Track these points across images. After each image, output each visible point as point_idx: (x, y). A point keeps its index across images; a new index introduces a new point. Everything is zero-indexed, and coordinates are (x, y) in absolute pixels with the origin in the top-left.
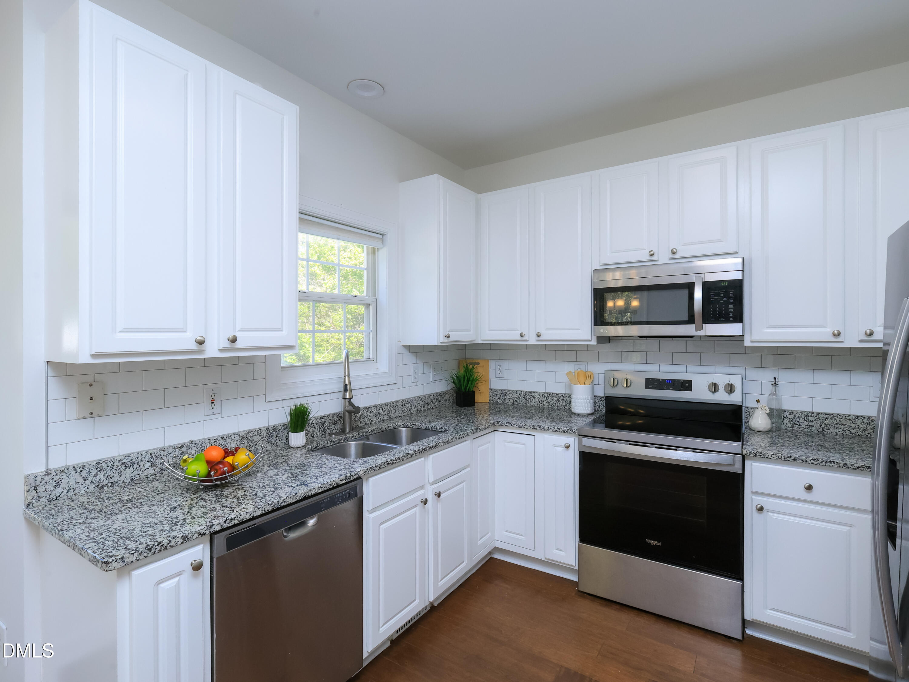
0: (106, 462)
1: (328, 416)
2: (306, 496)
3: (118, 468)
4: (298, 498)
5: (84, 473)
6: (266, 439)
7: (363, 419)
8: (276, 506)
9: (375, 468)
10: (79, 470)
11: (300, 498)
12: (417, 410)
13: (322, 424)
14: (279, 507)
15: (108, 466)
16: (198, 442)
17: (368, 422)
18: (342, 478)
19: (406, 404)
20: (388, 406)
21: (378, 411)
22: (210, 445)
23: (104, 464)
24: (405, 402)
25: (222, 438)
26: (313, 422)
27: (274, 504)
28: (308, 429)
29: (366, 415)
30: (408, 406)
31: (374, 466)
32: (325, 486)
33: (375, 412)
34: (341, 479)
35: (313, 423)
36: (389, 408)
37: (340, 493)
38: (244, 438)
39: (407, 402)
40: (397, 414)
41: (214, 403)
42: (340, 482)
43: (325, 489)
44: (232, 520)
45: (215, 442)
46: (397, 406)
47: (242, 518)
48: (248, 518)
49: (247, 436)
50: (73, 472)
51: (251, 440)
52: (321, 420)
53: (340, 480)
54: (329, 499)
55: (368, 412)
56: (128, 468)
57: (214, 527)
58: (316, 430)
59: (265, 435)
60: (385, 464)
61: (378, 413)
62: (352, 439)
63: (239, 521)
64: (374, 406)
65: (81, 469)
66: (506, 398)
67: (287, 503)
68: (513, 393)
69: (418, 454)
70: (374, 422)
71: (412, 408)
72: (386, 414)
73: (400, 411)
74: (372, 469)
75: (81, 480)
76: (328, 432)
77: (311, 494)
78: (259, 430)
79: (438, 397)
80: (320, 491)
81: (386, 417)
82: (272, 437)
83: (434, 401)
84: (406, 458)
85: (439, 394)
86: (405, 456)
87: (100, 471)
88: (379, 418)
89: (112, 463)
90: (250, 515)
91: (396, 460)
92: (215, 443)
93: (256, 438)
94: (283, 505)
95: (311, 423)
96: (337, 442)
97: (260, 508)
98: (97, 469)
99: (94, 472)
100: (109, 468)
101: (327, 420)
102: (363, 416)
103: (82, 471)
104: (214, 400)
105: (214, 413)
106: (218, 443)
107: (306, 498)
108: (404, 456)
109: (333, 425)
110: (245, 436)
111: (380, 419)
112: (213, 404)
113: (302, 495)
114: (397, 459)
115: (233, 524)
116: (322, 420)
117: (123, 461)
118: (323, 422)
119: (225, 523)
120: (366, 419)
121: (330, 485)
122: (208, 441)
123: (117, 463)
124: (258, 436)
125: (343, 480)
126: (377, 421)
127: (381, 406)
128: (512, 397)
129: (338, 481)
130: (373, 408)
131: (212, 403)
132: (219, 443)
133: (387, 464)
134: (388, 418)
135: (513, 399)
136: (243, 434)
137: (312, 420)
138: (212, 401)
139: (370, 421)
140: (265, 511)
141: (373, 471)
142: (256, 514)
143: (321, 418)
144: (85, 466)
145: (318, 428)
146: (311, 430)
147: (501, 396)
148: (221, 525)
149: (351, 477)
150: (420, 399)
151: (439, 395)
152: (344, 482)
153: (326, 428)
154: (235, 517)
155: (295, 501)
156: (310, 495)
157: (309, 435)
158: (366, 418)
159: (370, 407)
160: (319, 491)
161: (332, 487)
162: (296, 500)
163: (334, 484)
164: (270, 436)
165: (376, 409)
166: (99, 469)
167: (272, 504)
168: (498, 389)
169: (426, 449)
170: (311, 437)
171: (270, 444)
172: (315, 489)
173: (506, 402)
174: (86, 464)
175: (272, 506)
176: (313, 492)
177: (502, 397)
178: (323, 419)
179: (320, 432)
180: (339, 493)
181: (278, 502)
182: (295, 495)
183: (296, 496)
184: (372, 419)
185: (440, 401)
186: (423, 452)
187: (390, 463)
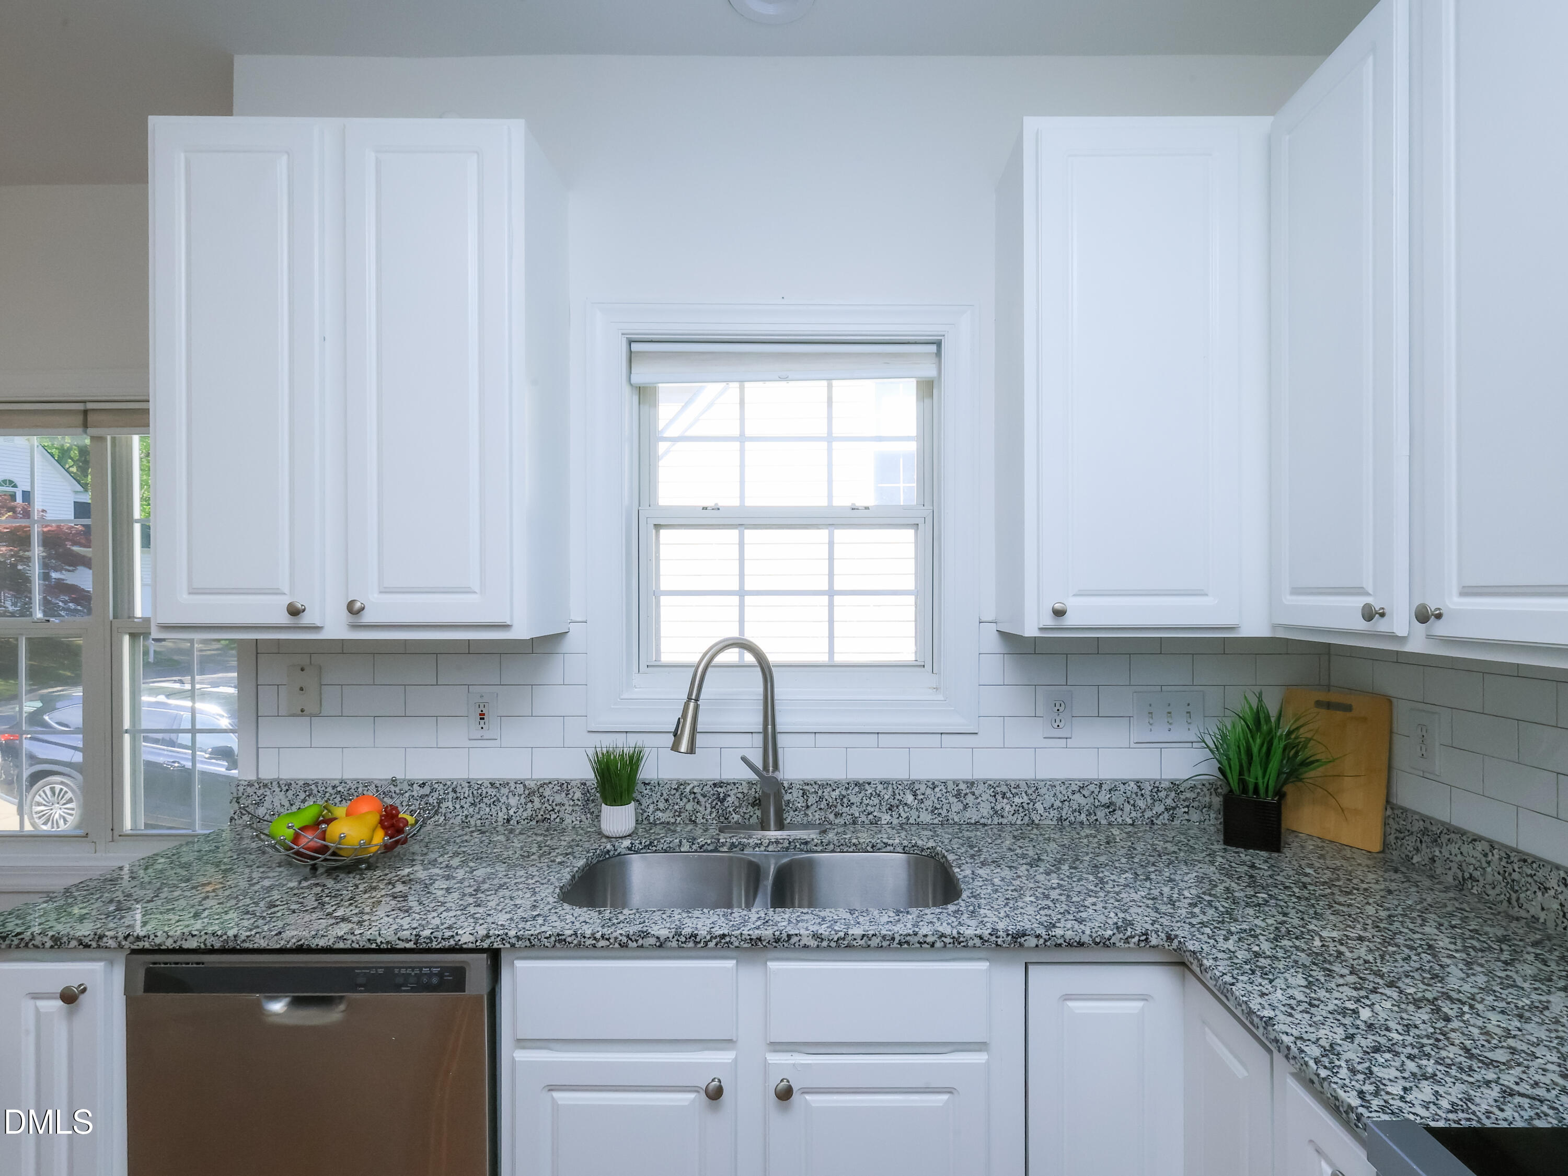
0: (316, 784)
1: (734, 784)
2: (302, 945)
3: (331, 798)
4: (282, 943)
5: (290, 793)
6: (579, 803)
7: (844, 810)
8: (231, 945)
9: (513, 941)
10: (284, 789)
11: (288, 946)
12: (1060, 819)
13: (718, 798)
14: (238, 947)
15: (319, 792)
16: (449, 783)
17: (863, 818)
18: (406, 934)
19: (1008, 795)
20: (937, 790)
21: (898, 797)
22: (471, 791)
23: (313, 787)
24: (1004, 789)
25: (492, 784)
26: (695, 790)
27: (225, 937)
28: (682, 804)
29: (853, 799)
30: (1017, 800)
31: (512, 933)
32: (354, 938)
33: (886, 797)
34: (401, 938)
35: (695, 793)
36: (939, 795)
37: (413, 968)
38: (534, 792)
39: (1014, 791)
40: (972, 815)
41: (483, 719)
42: (398, 942)
43: (356, 946)
44: (138, 938)
45: (479, 789)
46: (973, 794)
47: (158, 941)
48: (171, 947)
49: (541, 790)
50: (277, 790)
51: (548, 800)
52: (716, 789)
53: (399, 939)
54: (381, 971)
55: (862, 794)
56: (344, 801)
57: (105, 940)
58: (702, 809)
59: (578, 795)
60: (553, 939)
61: (898, 802)
62: (757, 849)
63: (151, 945)
64: (885, 783)
65: (287, 787)
66: (1437, 853)
67: (256, 946)
68: (1460, 843)
69: (691, 944)
70: (884, 822)
71: (1035, 809)
72: (930, 809)
73: (985, 810)
74: (503, 939)
75: (287, 804)
76: (735, 820)
77: (317, 945)
78: (566, 784)
79: (1162, 794)
80: (341, 945)
81: (926, 817)
82: (593, 801)
83: (1141, 803)
84: (635, 944)
85: (1165, 785)
86: (633, 938)
87: (309, 796)
88: (904, 815)
89: (324, 788)
90: (175, 942)
91: (595, 939)
92: (480, 791)
93: (560, 798)
94: (246, 945)
95: (688, 790)
96: (710, 848)
97: (195, 935)
98: (305, 792)
99: (302, 796)
100: (320, 794)
101: (733, 792)
102: (845, 800)
103: (287, 790)
104: (484, 714)
105: (485, 738)
106: (484, 792)
107: (300, 950)
108: (628, 936)
109: (750, 807)
110: (536, 789)
111: (908, 818)
112: (482, 721)
113: (294, 940)
114: (598, 935)
115: (141, 947)
116: (719, 790)
117: (339, 789)
118: (722, 795)
119: (126, 940)
120: (855, 811)
121: (369, 940)
122: (467, 785)
123: (330, 790)
124: (564, 795)
125: (409, 941)
126: (895, 821)
127: (912, 786)
128: (1460, 857)
129: (392, 938)
130: (880, 787)
131: (481, 719)
132: (487, 793)
133: (560, 941)
134: (936, 821)
135: (1460, 867)
136: (532, 785)
137: (691, 786)
138: (480, 715)
139: (871, 817)
140: (205, 944)
141: (508, 946)
142: (186, 945)
143: (715, 785)
144: (291, 784)
145: (708, 806)
146: (689, 807)
147: (1421, 842)
148: (119, 939)
149: (431, 941)
150: (1076, 788)
151: (1170, 789)
152: (410, 945)
153: (731, 809)
154: (145, 937)
155: (274, 947)
156: (313, 946)
157: (683, 815)
158: (854, 807)
159: (869, 784)
160: (336, 946)
161: (374, 946)
162: (278, 946)
163: (381, 942)
164: (588, 800)
165: (890, 789)
166: (307, 794)
167: (221, 936)
168: (1415, 813)
169: (728, 939)
170: (688, 822)
171: (589, 815)
172: (326, 938)
173: (1438, 871)
174: (293, 782)
175: (221, 939)
176: (322, 943)
177: (1424, 845)
178: (721, 787)
179: (714, 815)
180: (410, 967)
181: (235, 936)
182: (276, 935)
183: (280, 937)
184: (875, 814)
185: (1174, 808)
186: (712, 944)
187: (569, 939)
